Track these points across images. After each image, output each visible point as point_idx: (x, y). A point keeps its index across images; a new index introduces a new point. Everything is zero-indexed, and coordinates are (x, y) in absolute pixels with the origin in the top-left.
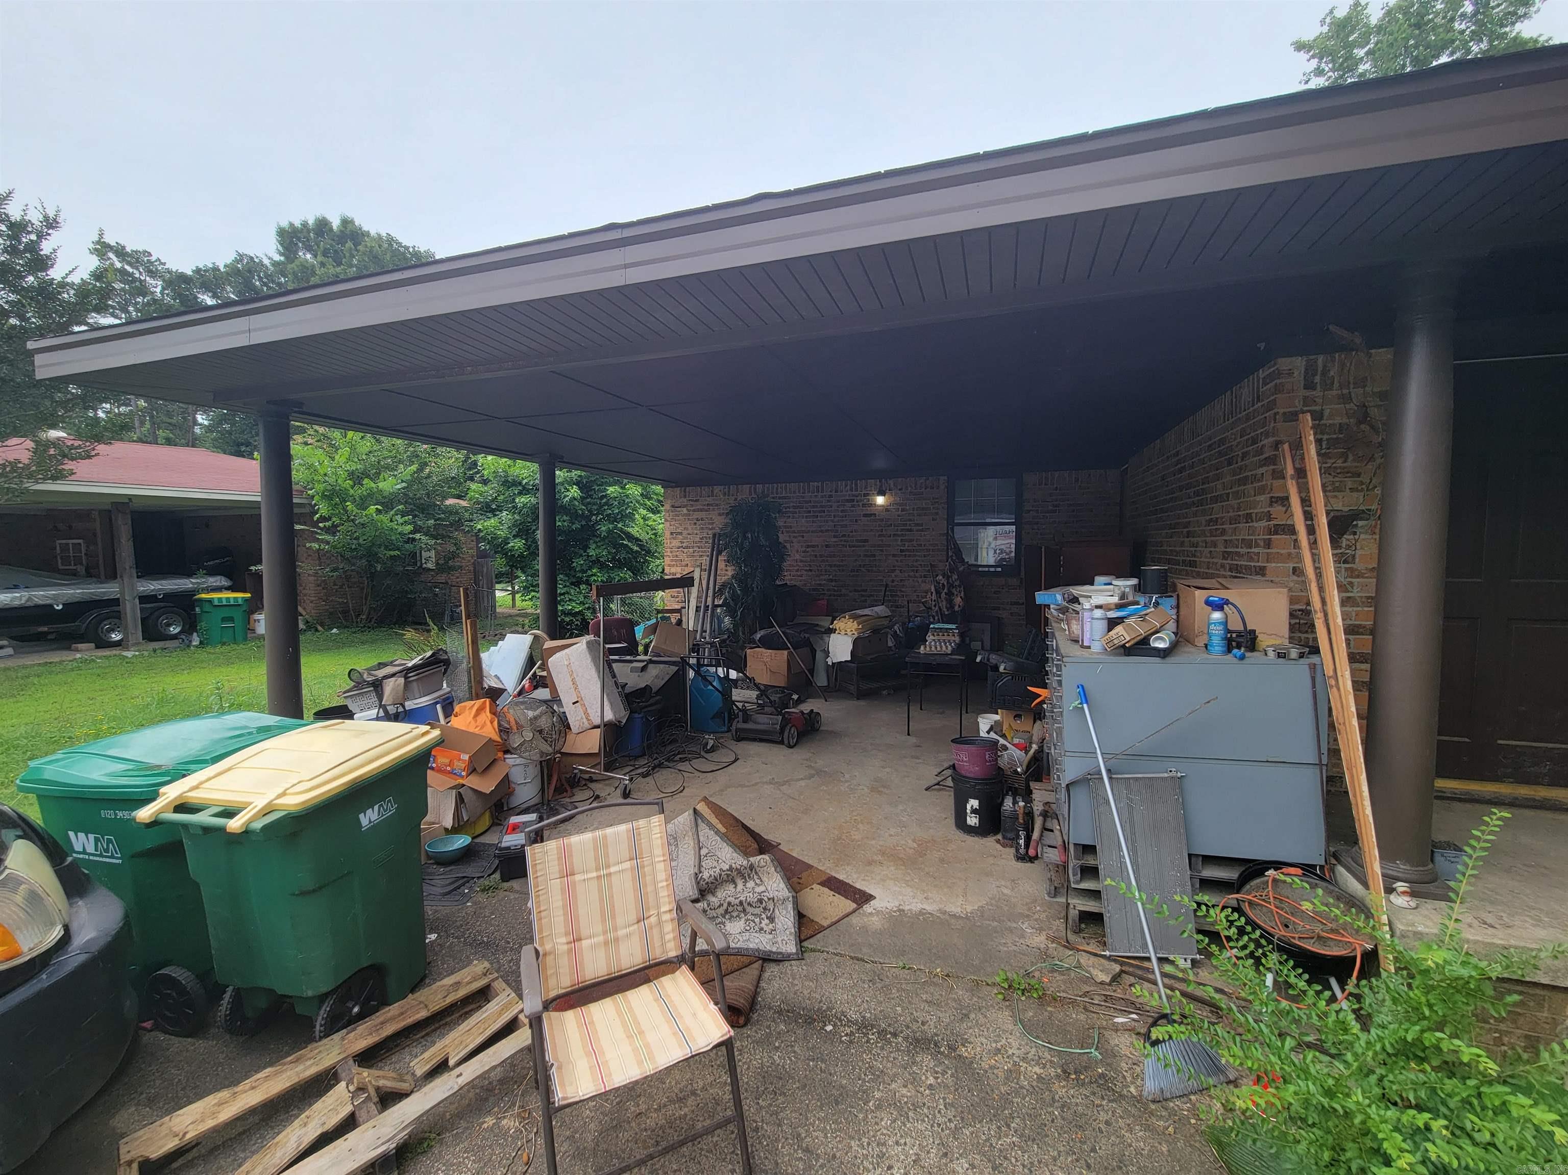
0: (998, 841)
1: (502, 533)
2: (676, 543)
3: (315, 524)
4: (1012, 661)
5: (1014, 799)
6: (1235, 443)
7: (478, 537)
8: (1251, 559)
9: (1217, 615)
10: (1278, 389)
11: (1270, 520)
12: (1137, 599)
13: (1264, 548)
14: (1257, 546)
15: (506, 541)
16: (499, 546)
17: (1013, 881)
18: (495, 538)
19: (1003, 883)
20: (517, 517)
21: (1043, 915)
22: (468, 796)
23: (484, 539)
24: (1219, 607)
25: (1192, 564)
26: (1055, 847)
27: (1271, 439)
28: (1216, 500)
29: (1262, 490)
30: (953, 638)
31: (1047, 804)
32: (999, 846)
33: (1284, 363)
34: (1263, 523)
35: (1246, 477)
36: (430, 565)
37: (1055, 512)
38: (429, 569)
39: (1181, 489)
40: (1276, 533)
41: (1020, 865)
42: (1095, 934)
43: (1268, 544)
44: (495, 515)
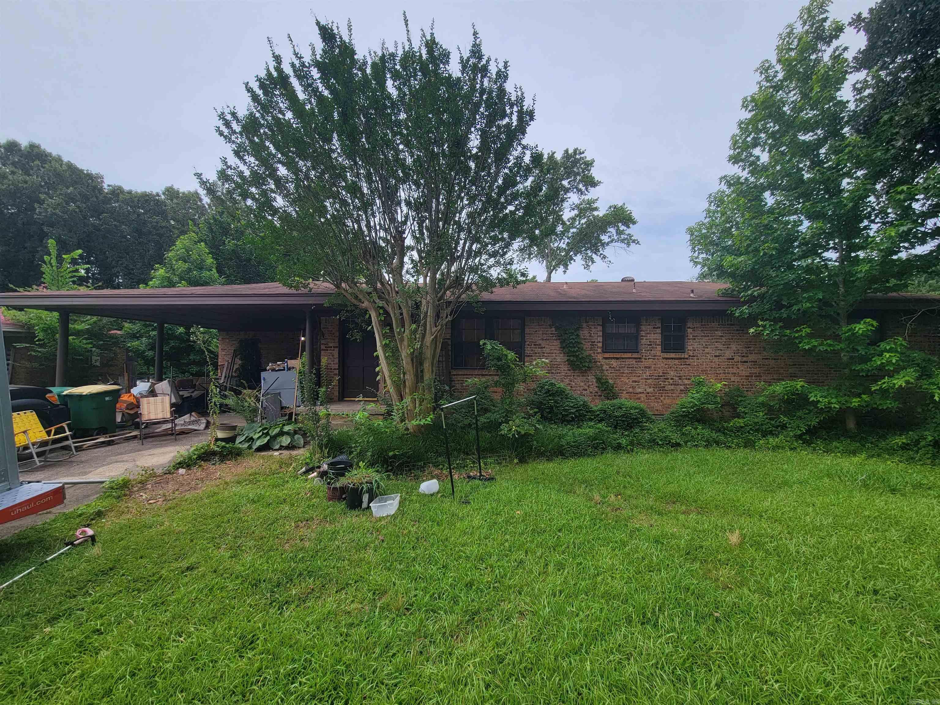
1: (142, 348)
2: (224, 353)
3: (34, 343)
7: (128, 350)
15: (144, 352)
16: (139, 354)
18: (139, 350)
20: (151, 341)
22: (125, 414)
23: (131, 351)
36: (98, 364)
38: (97, 366)
44: (138, 340)
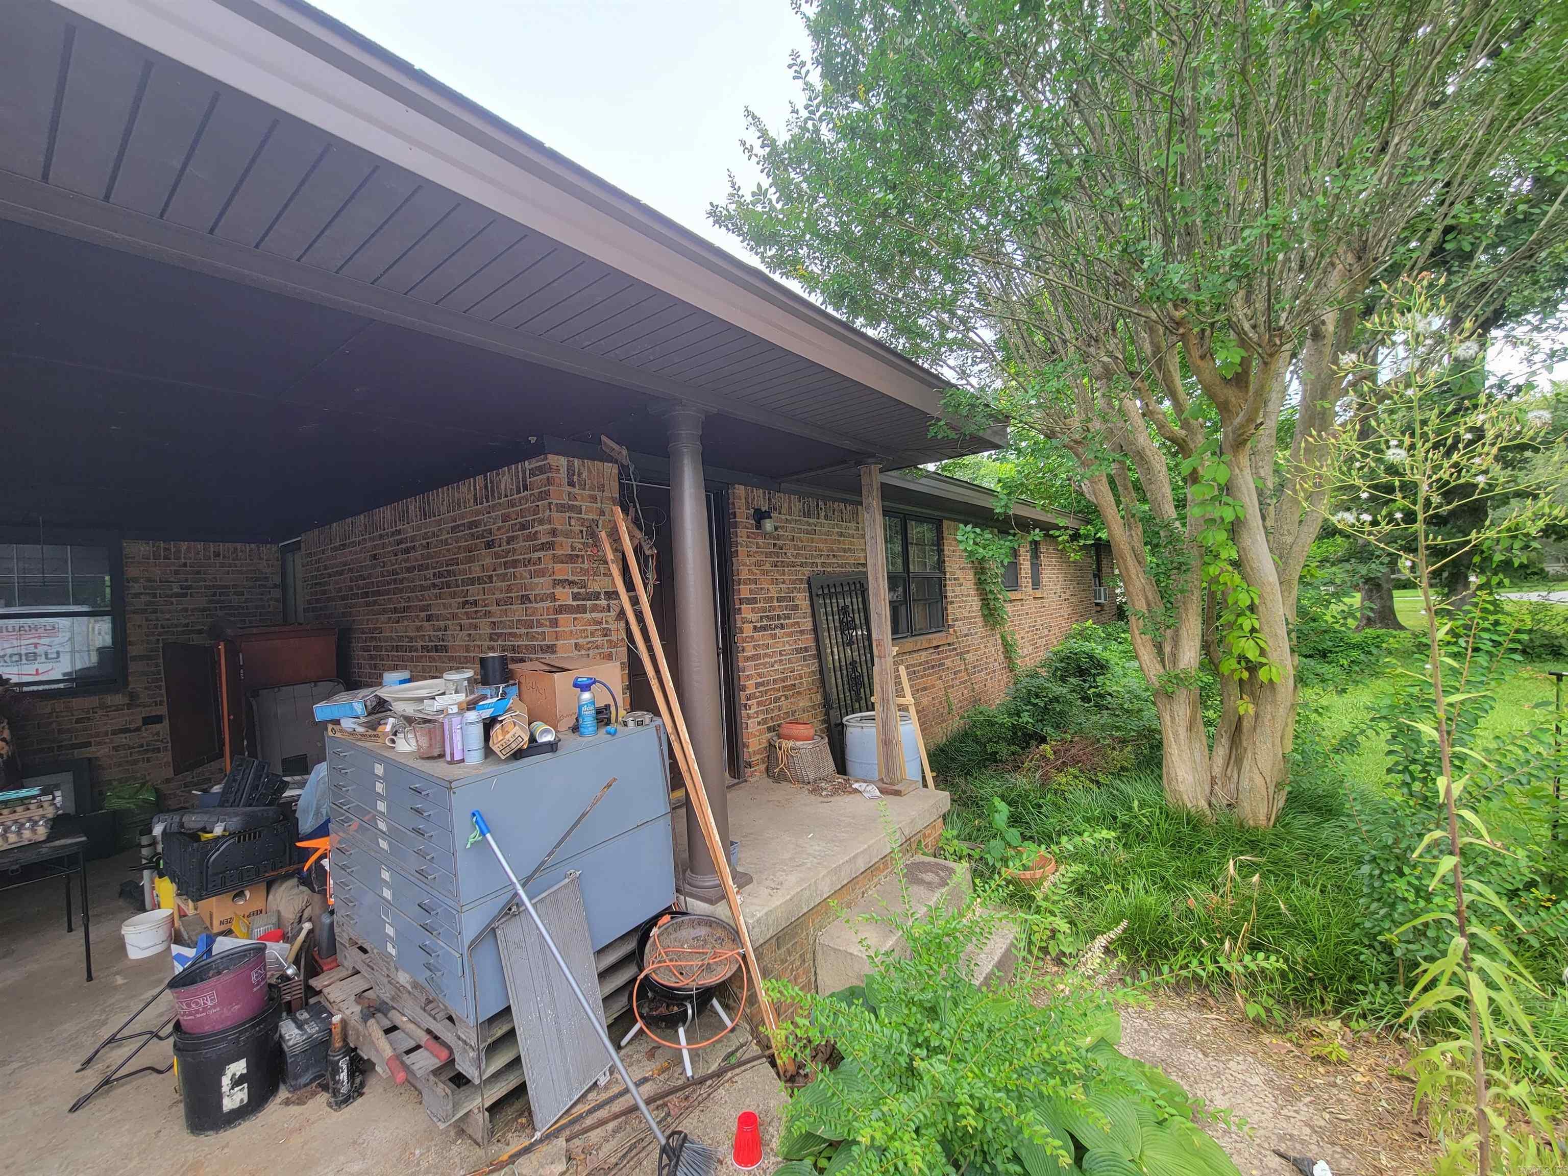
0: (287, 1102)
4: (237, 815)
5: (295, 1020)
6: (495, 527)
8: (533, 638)
9: (586, 696)
10: (549, 481)
11: (555, 600)
12: (484, 692)
13: (551, 627)
14: (540, 625)
17: (355, 1142)
19: (342, 1158)
21: (432, 1158)
24: (585, 688)
25: (445, 649)
26: (418, 1047)
27: (547, 527)
28: (472, 582)
29: (541, 573)
30: (41, 812)
31: (359, 997)
32: (294, 1109)
33: (555, 460)
34: (548, 604)
35: (515, 561)
37: (185, 595)
39: (409, 570)
40: (561, 613)
41: (348, 1111)
42: (506, 1125)
43: (555, 623)
